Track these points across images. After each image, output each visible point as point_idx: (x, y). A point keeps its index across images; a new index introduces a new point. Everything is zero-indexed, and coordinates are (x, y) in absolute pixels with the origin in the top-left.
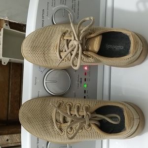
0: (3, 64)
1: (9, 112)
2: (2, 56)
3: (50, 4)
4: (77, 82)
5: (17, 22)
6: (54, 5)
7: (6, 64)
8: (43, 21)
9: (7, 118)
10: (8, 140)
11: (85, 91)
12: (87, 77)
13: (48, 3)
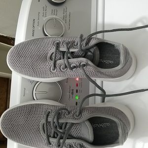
3: (41, 15)
4: (68, 94)
5: (5, 36)
6: (45, 15)
8: (34, 30)
11: (77, 103)
12: (78, 88)
13: (39, 13)
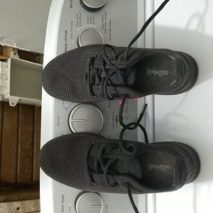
0: (11, 105)
1: (18, 172)
2: (11, 94)
6: (79, 24)
7: (14, 105)
8: (66, 44)
9: (16, 181)
10: (18, 209)
13: (72, 22)
